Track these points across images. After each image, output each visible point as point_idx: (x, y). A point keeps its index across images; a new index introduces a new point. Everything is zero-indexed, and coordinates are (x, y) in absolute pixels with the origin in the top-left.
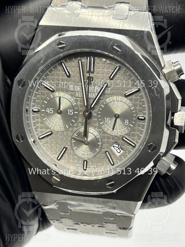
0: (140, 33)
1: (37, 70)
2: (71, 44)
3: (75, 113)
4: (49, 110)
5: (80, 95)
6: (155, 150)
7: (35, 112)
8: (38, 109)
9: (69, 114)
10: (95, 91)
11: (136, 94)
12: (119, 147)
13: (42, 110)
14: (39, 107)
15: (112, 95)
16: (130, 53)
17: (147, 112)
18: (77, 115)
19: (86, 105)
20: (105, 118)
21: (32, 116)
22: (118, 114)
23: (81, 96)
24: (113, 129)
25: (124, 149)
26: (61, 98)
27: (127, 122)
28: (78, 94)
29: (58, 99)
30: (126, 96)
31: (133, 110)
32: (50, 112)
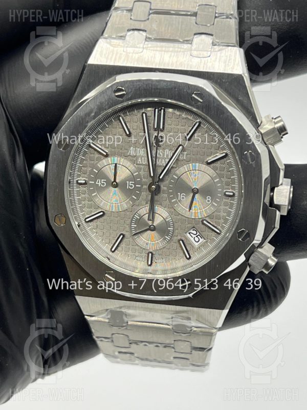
0: (228, 76)
1: (86, 127)
2: (133, 90)
3: (137, 186)
4: (101, 182)
5: (144, 162)
6: (248, 239)
7: (81, 184)
8: (84, 180)
9: (128, 188)
10: (165, 157)
11: (222, 161)
12: (198, 234)
13: (90, 182)
14: (86, 178)
15: (188, 161)
16: (215, 104)
17: (236, 185)
18: (140, 189)
19: (152, 175)
20: (179, 194)
21: (76, 189)
22: (197, 189)
23: (146, 162)
24: (190, 208)
25: (204, 237)
26: (118, 165)
27: (209, 199)
28: (141, 159)
29: (113, 167)
30: (208, 164)
31: (218, 182)
32: (102, 185)
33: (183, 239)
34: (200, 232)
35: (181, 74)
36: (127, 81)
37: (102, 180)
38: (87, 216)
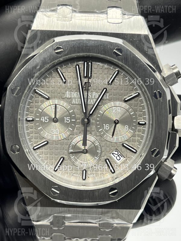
0: (138, 36)
2: (69, 48)
3: (72, 120)
4: (44, 119)
5: (77, 102)
6: (159, 155)
7: (29, 121)
8: (32, 118)
9: (65, 122)
10: (93, 97)
11: (136, 99)
12: (119, 154)
13: (36, 119)
14: (33, 116)
15: (110, 100)
16: (131, 57)
17: (147, 116)
18: (74, 123)
19: (84, 111)
20: (104, 125)
21: (25, 125)
22: (117, 120)
24: (113, 135)
25: (124, 156)
26: (57, 106)
27: (127, 128)
28: (75, 100)
29: (53, 107)
30: (126, 101)
31: (133, 115)
32: (45, 121)
33: (108, 158)
34: (121, 152)
35: (102, 35)
36: (64, 41)
37: (46, 117)
38: (35, 145)
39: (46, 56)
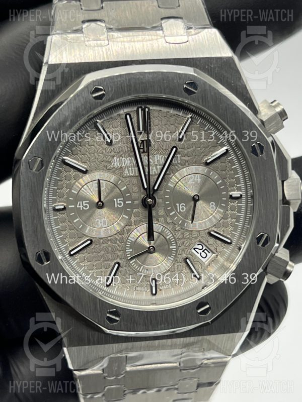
0: (216, 61)
2: (114, 88)
3: (127, 202)
4: (83, 205)
5: (132, 173)
6: (269, 243)
7: (59, 210)
8: (63, 205)
9: (116, 206)
10: (156, 163)
11: (223, 159)
13: (70, 206)
14: (64, 202)
15: (184, 164)
17: (242, 185)
18: (130, 206)
19: (146, 187)
20: (178, 204)
21: (53, 218)
22: (197, 195)
23: (137, 174)
25: (213, 249)
26: (101, 181)
27: (213, 206)
28: (129, 171)
29: (95, 184)
30: (207, 164)
31: (221, 184)
32: (84, 208)
33: (189, 256)
34: (207, 245)
36: (105, 78)
37: (84, 202)
38: (70, 249)
39: (80, 105)
